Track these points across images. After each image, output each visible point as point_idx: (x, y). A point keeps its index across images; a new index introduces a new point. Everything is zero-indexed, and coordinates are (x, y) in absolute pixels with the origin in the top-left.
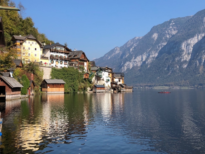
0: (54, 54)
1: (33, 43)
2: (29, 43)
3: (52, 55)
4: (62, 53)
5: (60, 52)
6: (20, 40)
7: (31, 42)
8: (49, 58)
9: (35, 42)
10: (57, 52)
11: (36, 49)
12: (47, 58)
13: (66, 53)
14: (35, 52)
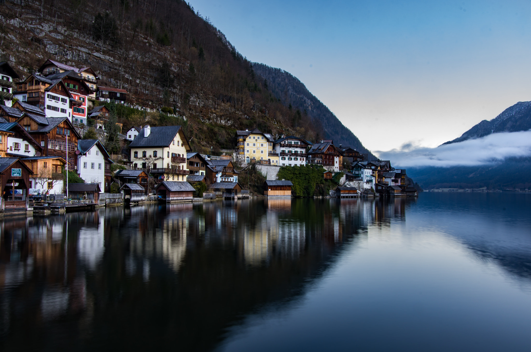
0: (287, 150)
1: (258, 138)
2: (254, 138)
3: (283, 151)
4: (297, 147)
5: (293, 147)
6: (243, 136)
7: (256, 137)
8: (279, 155)
9: (260, 137)
10: (290, 147)
11: (262, 145)
12: (277, 155)
13: (302, 147)
14: (262, 149)
